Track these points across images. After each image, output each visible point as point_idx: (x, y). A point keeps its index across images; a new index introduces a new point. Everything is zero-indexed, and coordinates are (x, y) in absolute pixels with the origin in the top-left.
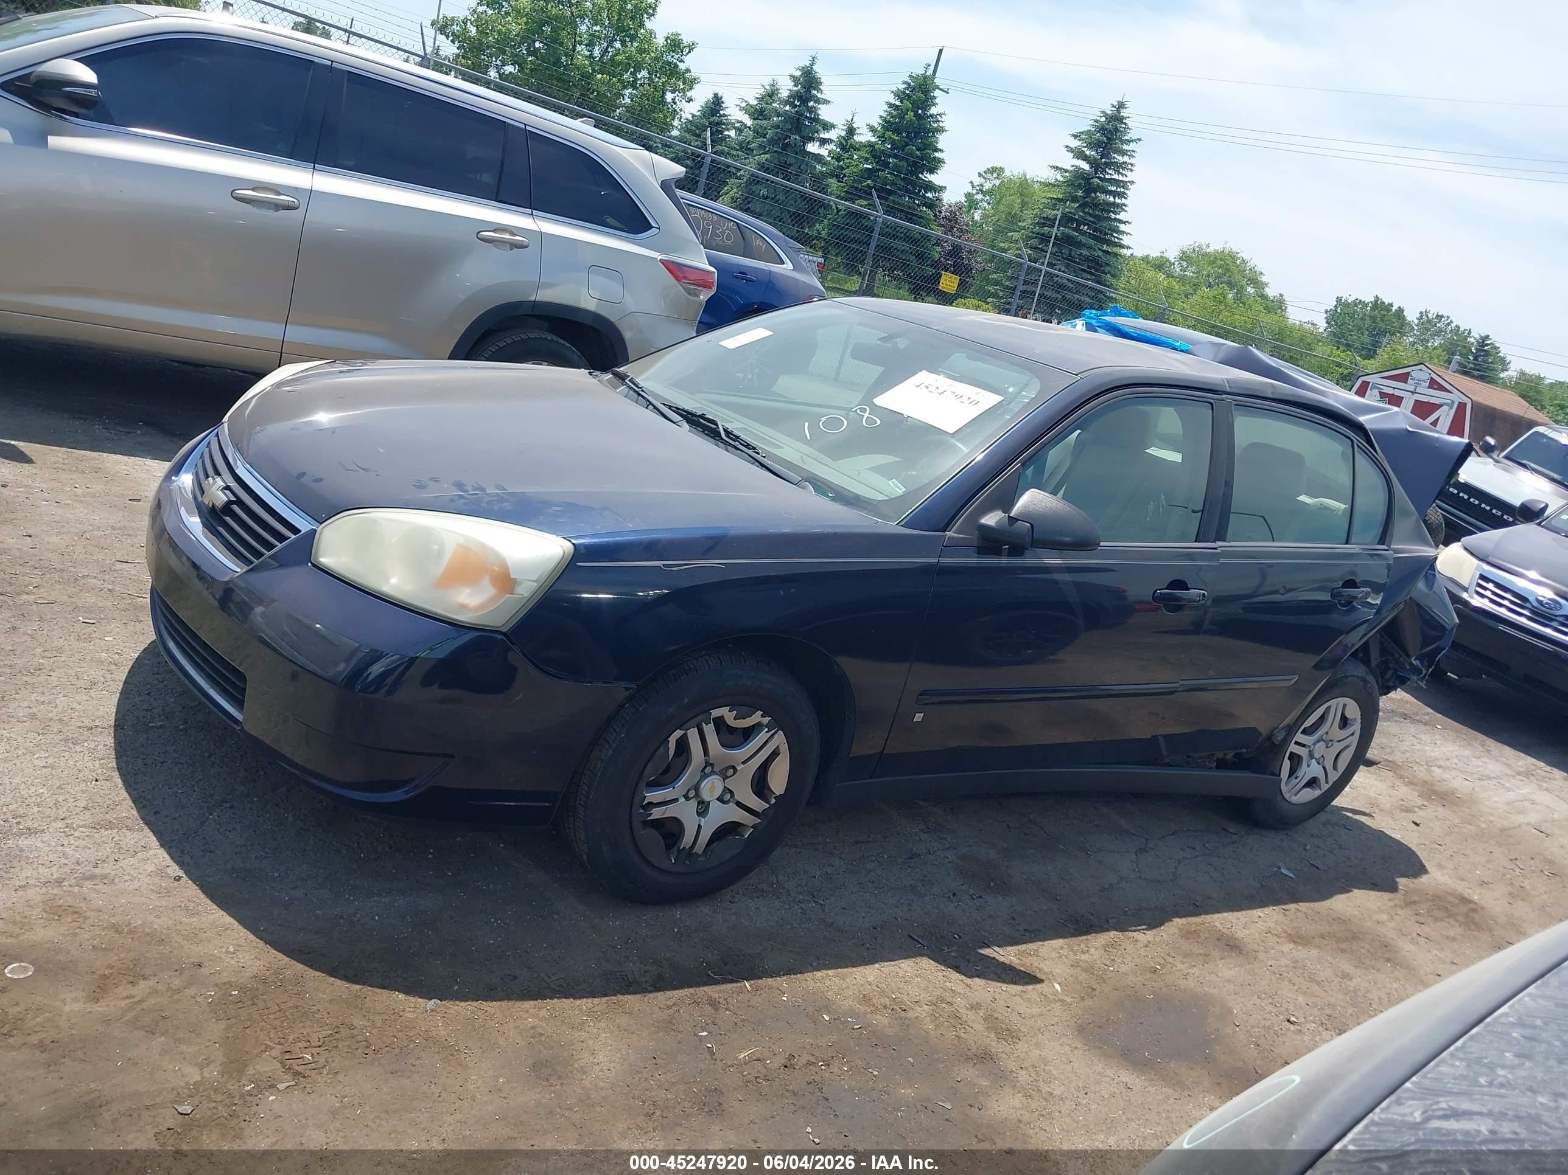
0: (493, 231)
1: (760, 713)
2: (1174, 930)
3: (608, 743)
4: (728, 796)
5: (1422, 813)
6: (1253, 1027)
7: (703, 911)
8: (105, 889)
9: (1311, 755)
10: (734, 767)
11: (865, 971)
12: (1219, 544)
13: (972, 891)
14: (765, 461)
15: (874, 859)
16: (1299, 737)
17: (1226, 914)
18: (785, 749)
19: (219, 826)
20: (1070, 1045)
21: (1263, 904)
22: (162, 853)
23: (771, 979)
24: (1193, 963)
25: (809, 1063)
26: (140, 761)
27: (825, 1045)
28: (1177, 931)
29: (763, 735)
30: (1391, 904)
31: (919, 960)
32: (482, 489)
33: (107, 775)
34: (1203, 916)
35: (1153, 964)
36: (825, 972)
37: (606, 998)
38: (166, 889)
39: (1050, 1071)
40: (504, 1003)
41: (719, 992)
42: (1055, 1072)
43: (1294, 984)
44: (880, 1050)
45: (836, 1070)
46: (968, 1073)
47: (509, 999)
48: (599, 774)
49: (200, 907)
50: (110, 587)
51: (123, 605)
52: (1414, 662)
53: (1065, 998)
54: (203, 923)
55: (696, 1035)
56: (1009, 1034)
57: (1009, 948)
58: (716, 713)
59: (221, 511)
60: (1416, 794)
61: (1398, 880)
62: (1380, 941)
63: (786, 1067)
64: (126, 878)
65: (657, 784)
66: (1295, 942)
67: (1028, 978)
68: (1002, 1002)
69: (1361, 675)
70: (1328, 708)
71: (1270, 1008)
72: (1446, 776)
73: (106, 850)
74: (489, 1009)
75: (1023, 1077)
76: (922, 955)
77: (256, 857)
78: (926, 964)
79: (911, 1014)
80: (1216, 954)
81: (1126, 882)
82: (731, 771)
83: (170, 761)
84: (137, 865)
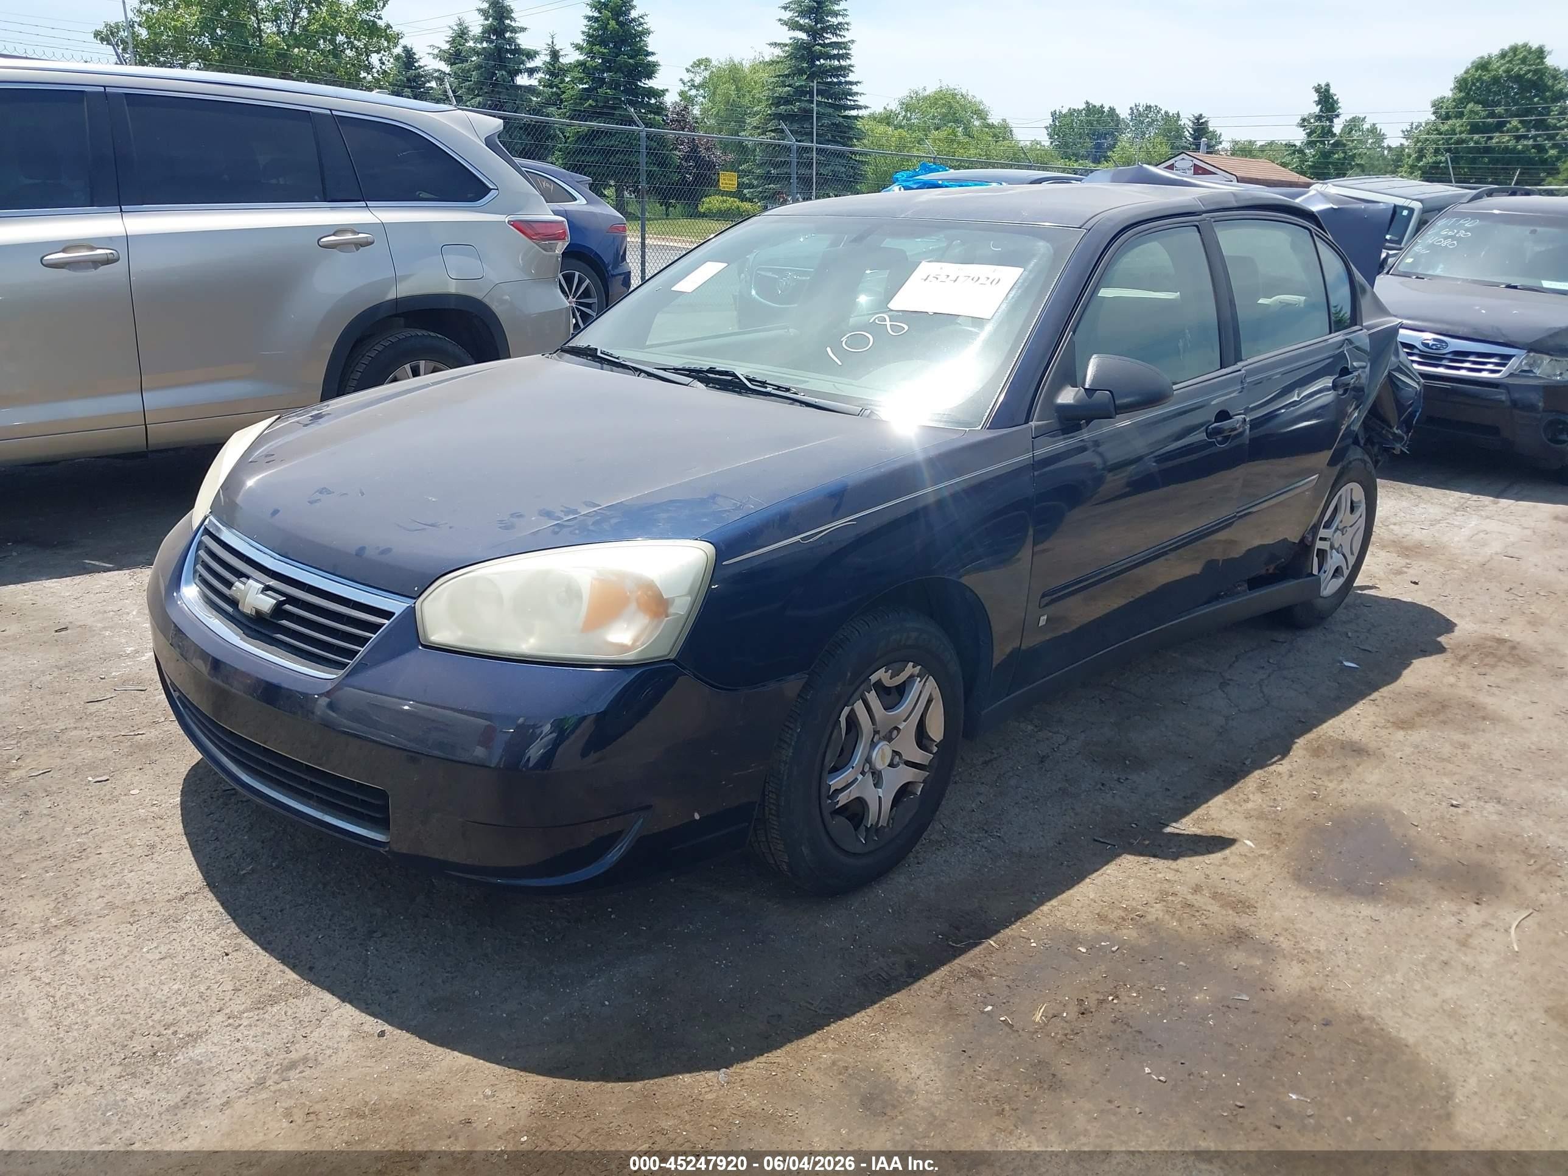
0: (334, 235)
1: (911, 664)
2: (1301, 752)
3: (785, 742)
4: (897, 759)
5: (1411, 571)
6: (1430, 822)
7: (900, 879)
8: (316, 1072)
9: (1332, 547)
10: (896, 728)
11: (1081, 890)
12: (1240, 364)
13: (1115, 776)
14: (807, 399)
15: (1011, 774)
16: (1323, 533)
17: (1331, 722)
18: (937, 694)
19: (384, 961)
20: (1299, 897)
21: (1353, 702)
22: (349, 1011)
23: (1007, 930)
24: (1340, 779)
25: (1101, 1002)
26: (257, 917)
27: (1100, 977)
28: (1305, 752)
29: (917, 685)
30: (1448, 665)
31: (1118, 861)
32: (575, 512)
33: (233, 944)
34: (1315, 730)
35: (1309, 792)
36: (1048, 904)
37: (877, 1006)
38: (376, 1050)
39: (1301, 929)
40: (788, 1047)
41: (971, 960)
42: (1305, 928)
43: (1431, 769)
44: (1150, 964)
45: (1127, 999)
46: (1237, 957)
47: (790, 1041)
48: (785, 777)
49: (425, 1057)
50: (98, 734)
51: (125, 750)
52: (1396, 431)
53: (1263, 852)
54: (439, 1073)
55: (983, 1012)
56: (1243, 906)
57: (1184, 820)
58: (874, 678)
59: (271, 617)
60: (1396, 555)
61: (1439, 639)
62: (1466, 703)
63: (1083, 1014)
64: (329, 1052)
65: (836, 770)
66: (1402, 728)
67: (1217, 843)
68: (1215, 876)
69: (1360, 457)
70: (1340, 497)
71: (1429, 799)
72: (1405, 531)
73: (288, 1029)
74: (778, 1060)
75: (1284, 943)
76: (1119, 855)
77: (443, 982)
78: (1128, 862)
79: (1151, 918)
80: (1350, 762)
81: (1233, 719)
82: (895, 732)
83: (288, 906)
84: (329, 1035)
